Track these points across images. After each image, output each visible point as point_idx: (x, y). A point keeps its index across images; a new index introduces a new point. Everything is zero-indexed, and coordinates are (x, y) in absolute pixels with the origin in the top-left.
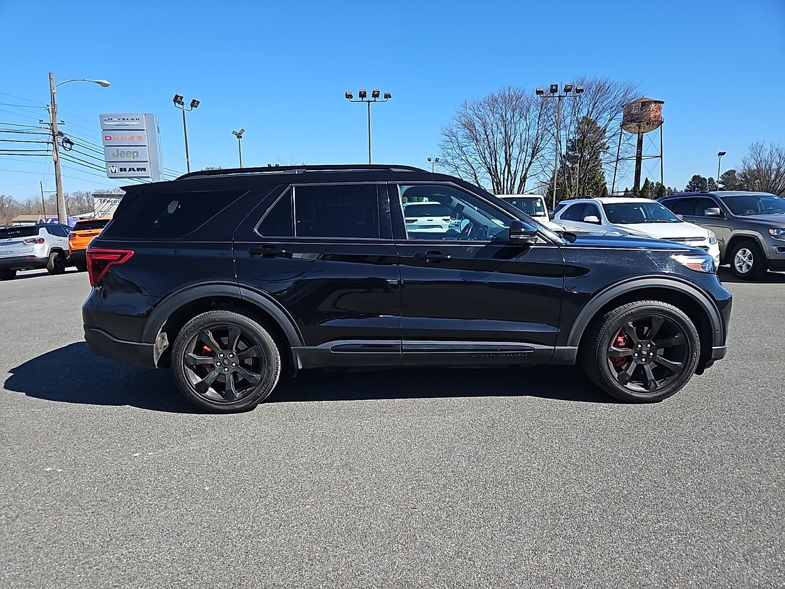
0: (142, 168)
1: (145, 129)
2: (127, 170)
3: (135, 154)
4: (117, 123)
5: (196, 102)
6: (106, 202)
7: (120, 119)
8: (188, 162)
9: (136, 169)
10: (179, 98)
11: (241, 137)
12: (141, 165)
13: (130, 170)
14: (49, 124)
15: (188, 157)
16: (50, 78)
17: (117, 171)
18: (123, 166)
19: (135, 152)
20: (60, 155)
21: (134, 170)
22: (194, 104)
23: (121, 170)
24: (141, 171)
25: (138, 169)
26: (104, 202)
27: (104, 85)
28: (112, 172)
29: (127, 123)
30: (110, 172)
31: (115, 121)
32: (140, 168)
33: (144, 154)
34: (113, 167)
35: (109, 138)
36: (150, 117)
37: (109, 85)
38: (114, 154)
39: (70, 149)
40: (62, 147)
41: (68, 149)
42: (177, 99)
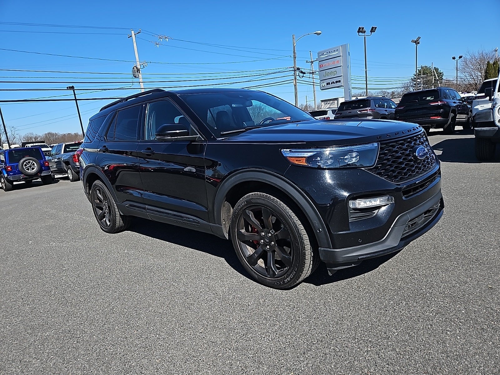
0: (339, 81)
1: (341, 55)
2: (330, 84)
3: (335, 73)
4: (326, 56)
5: (374, 28)
6: (327, 104)
7: (327, 53)
8: (366, 72)
9: (335, 82)
10: (361, 29)
11: (419, 43)
12: (338, 79)
13: (332, 83)
14: (310, 62)
15: (366, 69)
16: (293, 38)
17: (325, 85)
18: (328, 81)
19: (335, 71)
20: (297, 81)
21: (334, 83)
22: (373, 30)
23: (327, 84)
24: (338, 83)
25: (337, 82)
26: (326, 104)
27: (318, 34)
28: (323, 86)
29: (331, 54)
30: (322, 86)
31: (325, 55)
32: (337, 81)
33: (340, 72)
34: (323, 83)
35: (322, 66)
36: (344, 47)
37: (321, 33)
38: (324, 75)
39: (303, 76)
40: (298, 76)
41: (301, 77)
42: (360, 30)
